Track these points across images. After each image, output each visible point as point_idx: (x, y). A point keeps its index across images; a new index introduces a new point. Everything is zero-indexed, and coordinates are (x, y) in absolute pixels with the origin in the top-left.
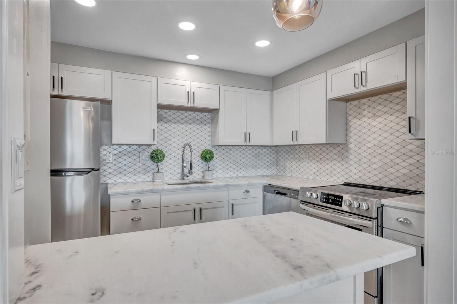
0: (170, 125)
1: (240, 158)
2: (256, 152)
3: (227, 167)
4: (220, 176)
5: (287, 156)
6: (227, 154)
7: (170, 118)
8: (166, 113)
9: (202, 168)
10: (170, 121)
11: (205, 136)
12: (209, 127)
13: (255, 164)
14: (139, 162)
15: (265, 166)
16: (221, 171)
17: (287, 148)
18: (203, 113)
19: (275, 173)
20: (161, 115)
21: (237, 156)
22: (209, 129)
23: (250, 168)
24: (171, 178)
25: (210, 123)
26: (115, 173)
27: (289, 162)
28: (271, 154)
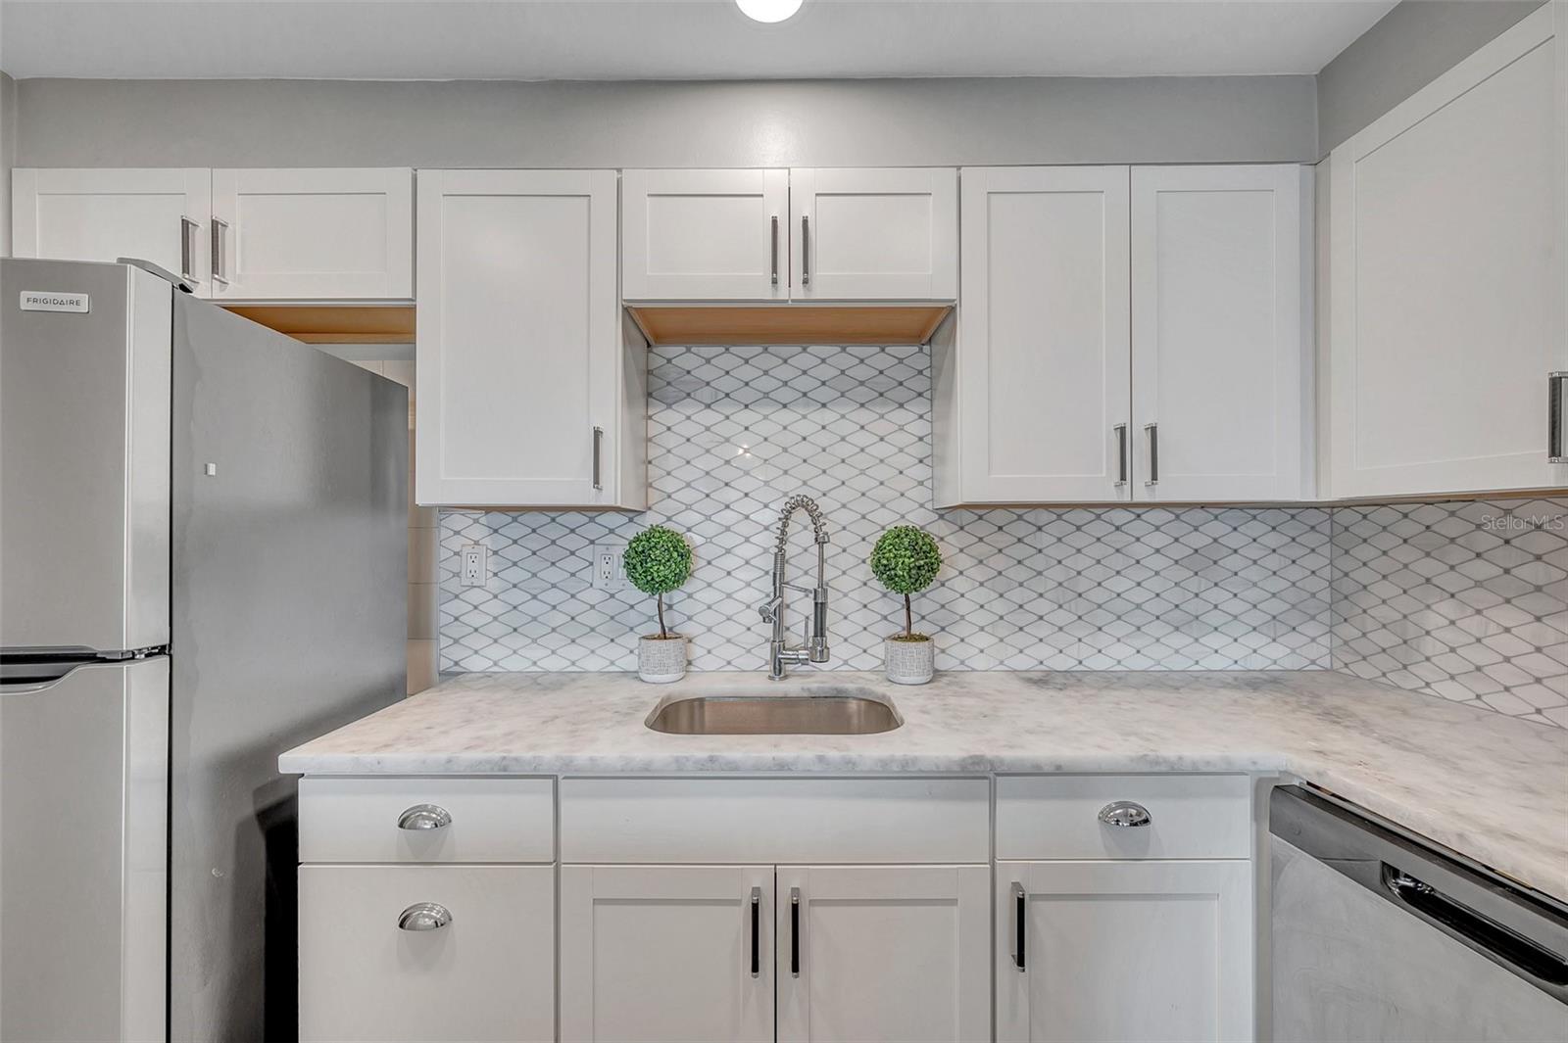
0: (727, 418)
1: (1098, 573)
2: (1198, 540)
3: (1022, 618)
4: (980, 663)
5: (1428, 567)
6: (1020, 551)
7: (726, 384)
8: (708, 361)
9: (885, 618)
10: (727, 395)
11: (903, 460)
12: (921, 417)
13: (1193, 607)
14: (591, 585)
15: (1255, 618)
16: (983, 640)
17: (1429, 515)
18: (887, 349)
19: (1326, 662)
20: (689, 372)
21: (1081, 562)
22: (920, 428)
23: (1156, 629)
24: (729, 663)
25: (927, 394)
26: (496, 629)
27: (1448, 608)
28: (1296, 551)
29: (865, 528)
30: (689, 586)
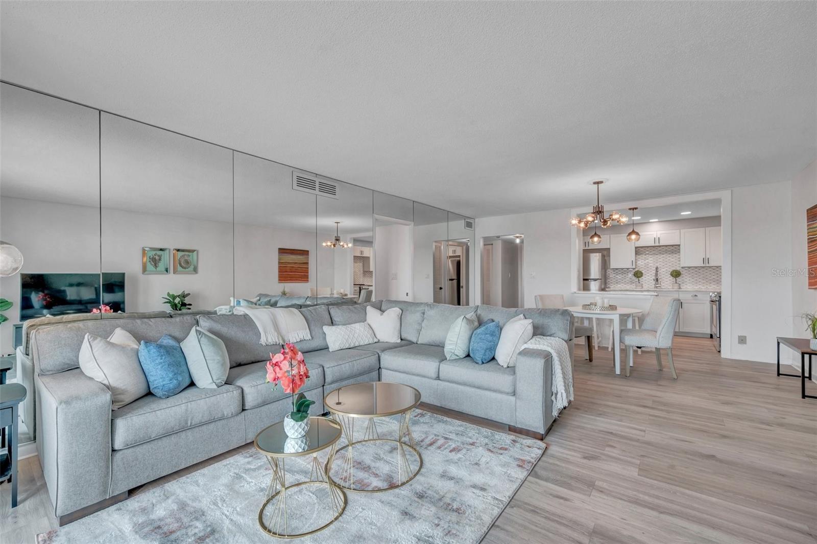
1: (710, 276)
6: (696, 273)
9: (672, 281)
12: (679, 255)
14: (629, 277)
16: (689, 285)
18: (674, 247)
29: (670, 270)
30: (642, 277)
